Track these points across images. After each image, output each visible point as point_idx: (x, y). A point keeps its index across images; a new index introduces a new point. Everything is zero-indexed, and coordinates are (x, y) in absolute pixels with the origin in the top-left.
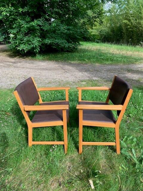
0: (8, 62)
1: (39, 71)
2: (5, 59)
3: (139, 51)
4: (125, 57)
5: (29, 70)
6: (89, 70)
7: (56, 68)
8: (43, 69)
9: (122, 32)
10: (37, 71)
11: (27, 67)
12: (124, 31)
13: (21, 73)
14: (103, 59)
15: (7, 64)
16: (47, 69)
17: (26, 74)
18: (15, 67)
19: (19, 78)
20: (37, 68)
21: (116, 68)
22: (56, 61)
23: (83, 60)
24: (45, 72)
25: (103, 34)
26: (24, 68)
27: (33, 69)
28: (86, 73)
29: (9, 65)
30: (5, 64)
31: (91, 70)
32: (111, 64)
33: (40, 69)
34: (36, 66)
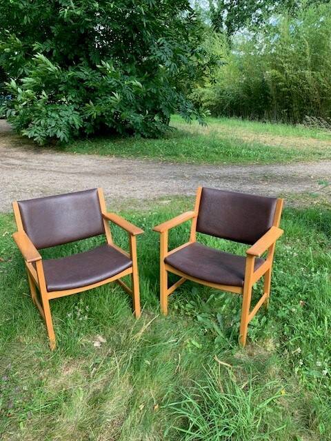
0: (13, 158)
1: (76, 177)
2: (5, 152)
3: (300, 136)
4: (267, 149)
5: (54, 175)
6: (183, 176)
7: (114, 171)
8: (86, 174)
9: (267, 94)
10: (71, 178)
11: (52, 169)
12: (272, 92)
13: (38, 181)
14: (217, 153)
15: (7, 162)
16: (94, 174)
17: (46, 183)
18: (25, 169)
19: (32, 191)
20: (72, 171)
21: (241, 173)
22: (116, 157)
23: (176, 155)
24: (89, 178)
25: (228, 99)
26: (44, 170)
27: (63, 173)
28: (174, 182)
29: (13, 165)
30: (5, 162)
31: (187, 176)
32: (233, 164)
33: (80, 173)
34: (70, 168)
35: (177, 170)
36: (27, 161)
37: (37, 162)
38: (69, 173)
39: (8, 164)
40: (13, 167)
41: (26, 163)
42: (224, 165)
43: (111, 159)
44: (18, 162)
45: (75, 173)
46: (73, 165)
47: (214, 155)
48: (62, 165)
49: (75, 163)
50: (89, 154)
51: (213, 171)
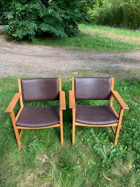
0: (5, 46)
1: (34, 58)
2: (2, 43)
3: (137, 36)
4: (122, 44)
5: (24, 57)
6: (83, 58)
7: (51, 55)
8: (39, 56)
9: (122, 15)
10: (31, 58)
11: (23, 53)
12: (125, 13)
13: (16, 60)
14: (99, 45)
15: (3, 49)
16: (42, 56)
17: (20, 61)
18: (11, 53)
19: (14, 66)
20: (32, 54)
21: (110, 56)
22: (52, 46)
23: (80, 46)
24: (40, 59)
25: (104, 17)
26: (19, 54)
27: (28, 55)
28: (79, 61)
29: (5, 50)
30: (1, 49)
31: (85, 58)
32: (106, 51)
33: (36, 56)
34: (31, 53)
35: (81, 54)
36: (12, 49)
37: (16, 49)
38: (31, 56)
39: (3, 50)
40: (5, 52)
41: (11, 50)
42: (102, 52)
43: (50, 48)
44: (7, 49)
45: (34, 56)
46: (33, 51)
47: (97, 46)
48: (28, 51)
49: (33, 50)
50: (40, 45)
51: (97, 55)
